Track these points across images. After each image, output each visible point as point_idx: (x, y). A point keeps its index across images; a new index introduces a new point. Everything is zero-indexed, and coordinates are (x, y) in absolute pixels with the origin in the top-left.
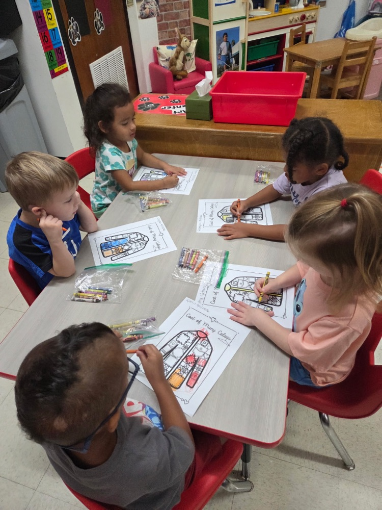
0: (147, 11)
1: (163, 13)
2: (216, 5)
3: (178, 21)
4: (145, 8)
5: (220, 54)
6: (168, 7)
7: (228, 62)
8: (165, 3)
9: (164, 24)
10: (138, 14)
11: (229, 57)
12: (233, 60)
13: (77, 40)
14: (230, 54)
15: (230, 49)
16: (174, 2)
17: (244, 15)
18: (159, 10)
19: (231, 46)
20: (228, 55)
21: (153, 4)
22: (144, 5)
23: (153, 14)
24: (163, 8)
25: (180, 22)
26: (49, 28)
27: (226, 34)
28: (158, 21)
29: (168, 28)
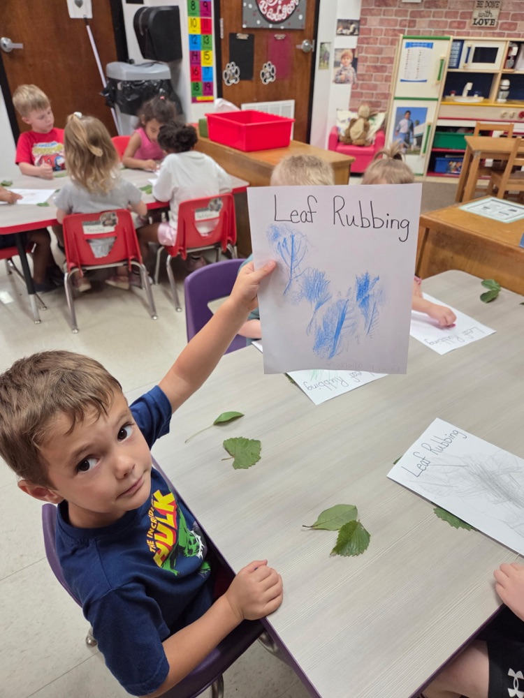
0: (342, 77)
1: (360, 82)
2: (402, 81)
3: (375, 92)
4: (341, 74)
5: (398, 131)
6: (367, 77)
7: (407, 141)
8: (364, 73)
9: (358, 92)
10: (333, 78)
11: (409, 136)
12: (414, 141)
13: (233, 81)
14: (411, 133)
15: (411, 128)
16: (374, 74)
17: (436, 97)
18: (356, 79)
19: (414, 125)
20: (408, 133)
21: (351, 71)
22: (341, 71)
23: (348, 81)
24: (361, 78)
25: (377, 94)
26: (203, 65)
27: (409, 112)
28: (353, 88)
29: (362, 97)
